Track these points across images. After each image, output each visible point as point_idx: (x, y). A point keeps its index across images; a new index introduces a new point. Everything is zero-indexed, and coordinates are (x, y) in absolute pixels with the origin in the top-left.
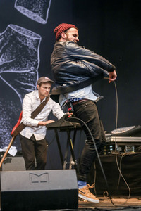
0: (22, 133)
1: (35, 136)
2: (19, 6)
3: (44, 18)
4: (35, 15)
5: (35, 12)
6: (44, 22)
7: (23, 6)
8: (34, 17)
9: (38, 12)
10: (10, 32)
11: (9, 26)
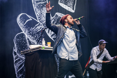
0: (91, 67)
1: (97, 69)
2: (61, 3)
3: (73, 9)
4: (69, 8)
5: (69, 6)
6: (73, 11)
7: (63, 3)
8: (68, 9)
9: (70, 6)
10: (57, 17)
11: (56, 13)
